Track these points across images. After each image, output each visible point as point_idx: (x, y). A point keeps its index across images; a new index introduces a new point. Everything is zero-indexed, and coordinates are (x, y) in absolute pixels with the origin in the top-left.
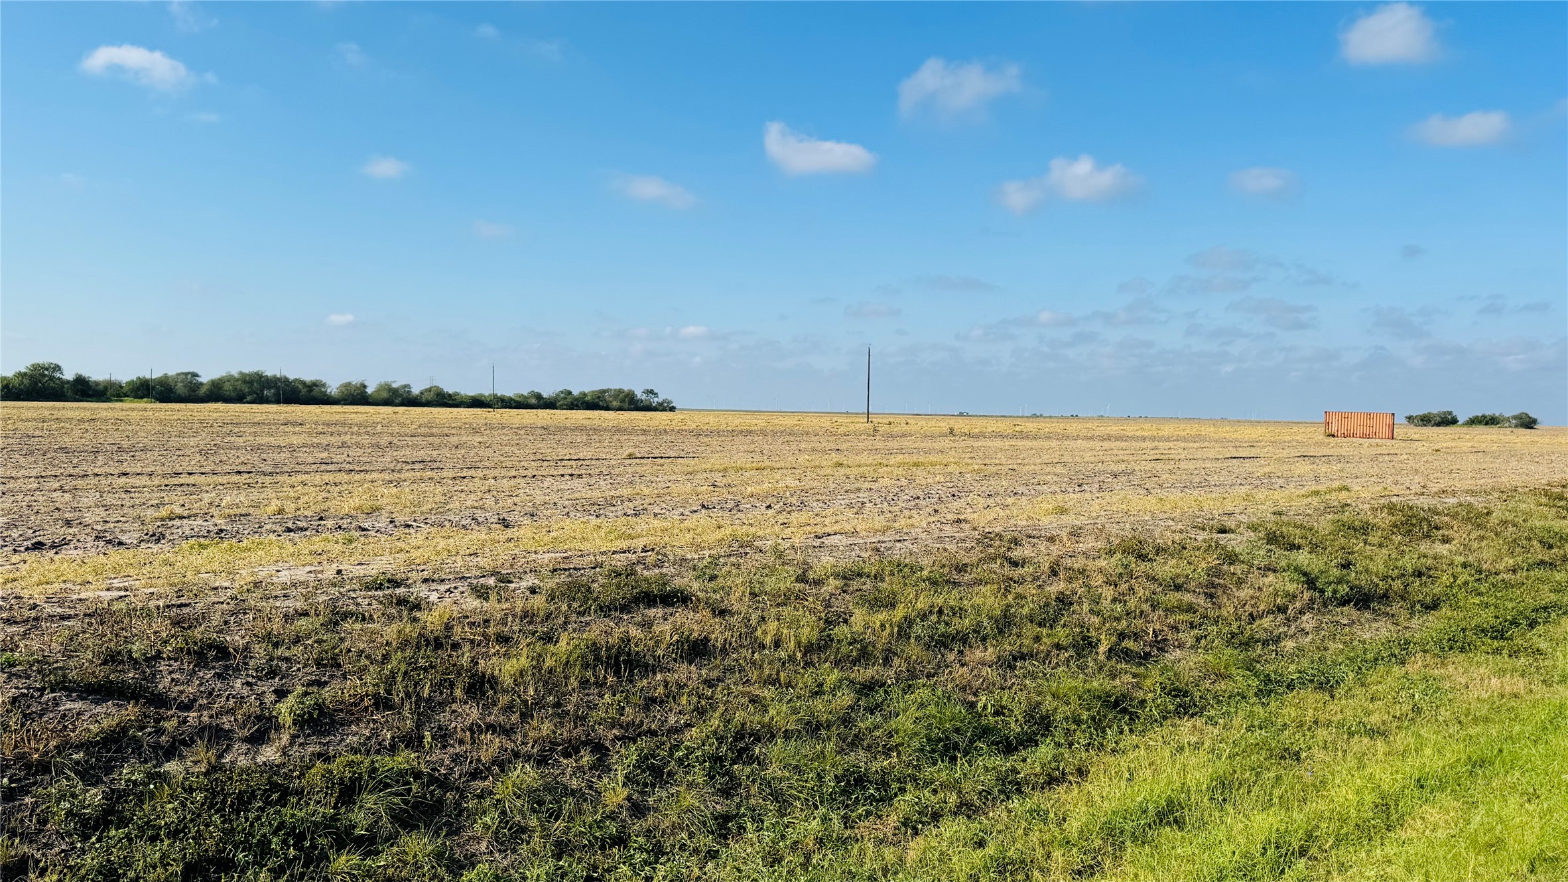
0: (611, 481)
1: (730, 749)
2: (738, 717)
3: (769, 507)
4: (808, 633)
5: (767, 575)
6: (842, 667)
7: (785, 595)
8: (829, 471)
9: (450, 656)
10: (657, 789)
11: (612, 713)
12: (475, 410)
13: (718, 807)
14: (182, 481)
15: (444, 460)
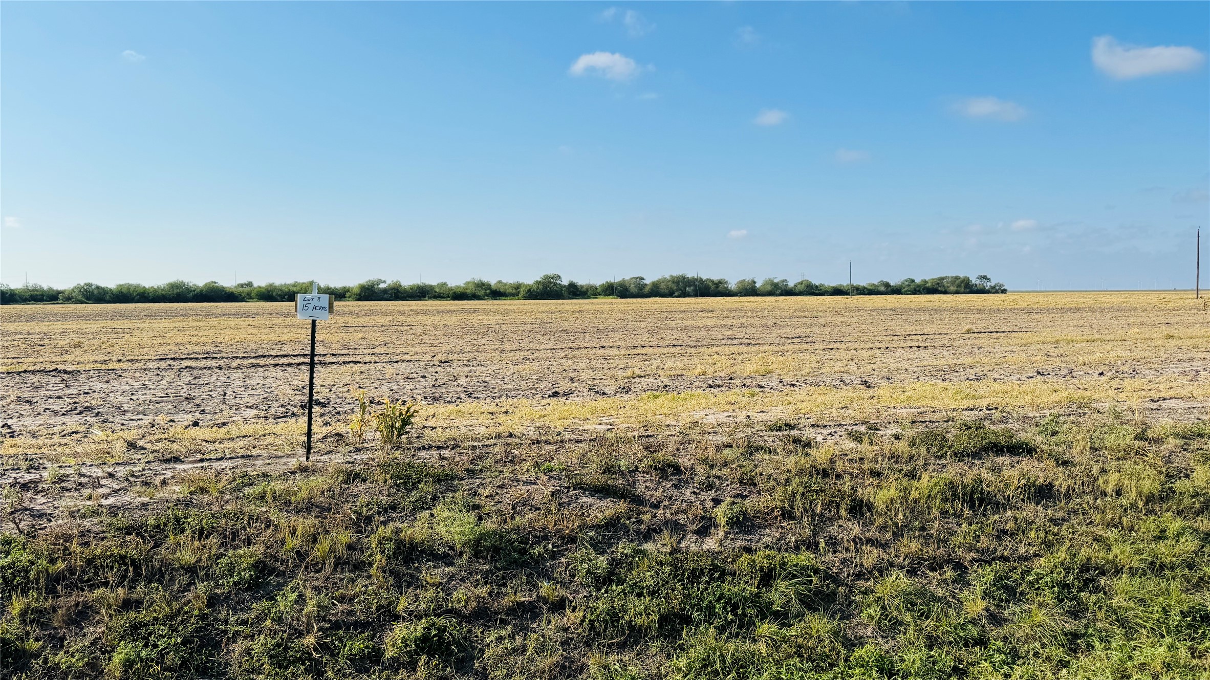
0: (953, 352)
1: (1076, 579)
2: (1084, 552)
3: (1101, 374)
4: (1149, 485)
5: (1106, 433)
6: (1185, 517)
7: (1125, 451)
8: (1160, 342)
9: (835, 484)
10: (1011, 605)
11: (969, 539)
12: (836, 297)
13: (1066, 625)
14: (638, 352)
15: (815, 335)
